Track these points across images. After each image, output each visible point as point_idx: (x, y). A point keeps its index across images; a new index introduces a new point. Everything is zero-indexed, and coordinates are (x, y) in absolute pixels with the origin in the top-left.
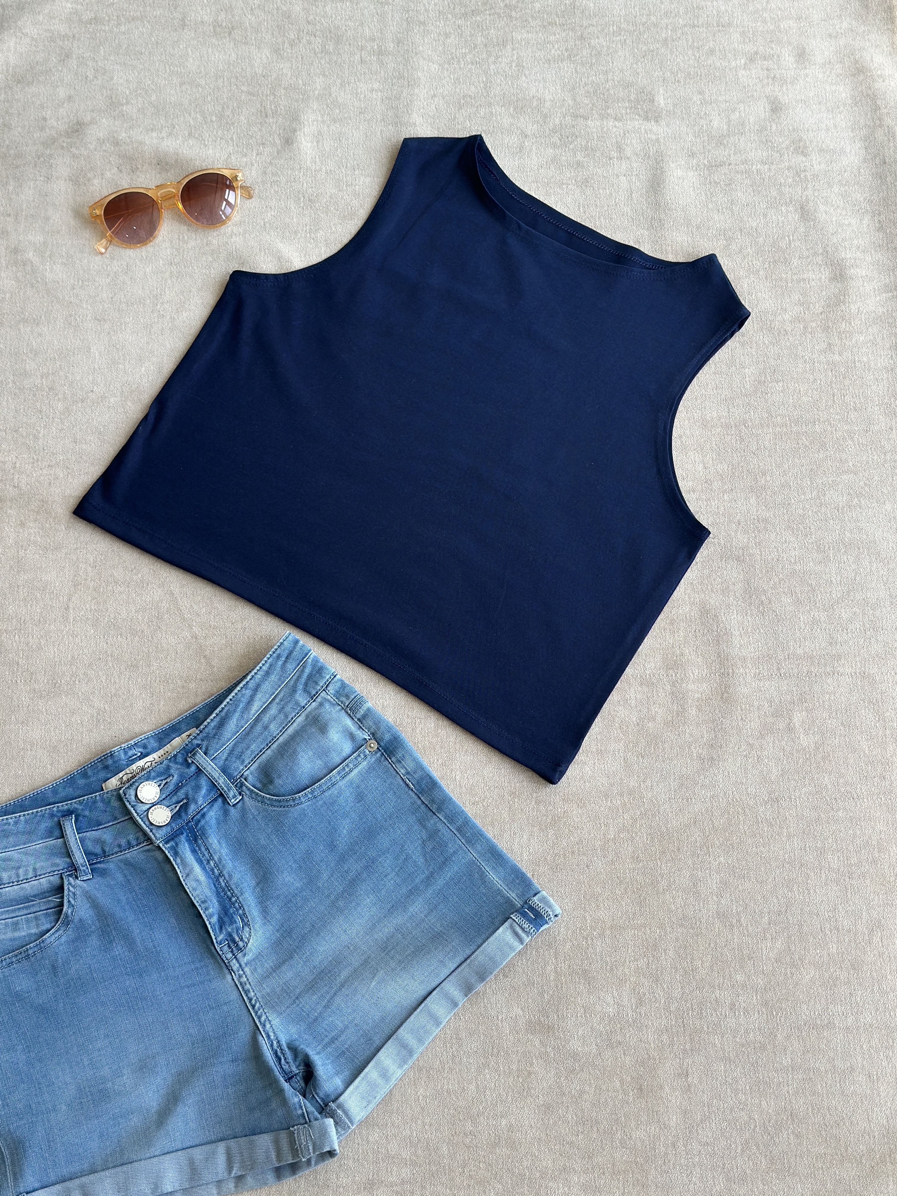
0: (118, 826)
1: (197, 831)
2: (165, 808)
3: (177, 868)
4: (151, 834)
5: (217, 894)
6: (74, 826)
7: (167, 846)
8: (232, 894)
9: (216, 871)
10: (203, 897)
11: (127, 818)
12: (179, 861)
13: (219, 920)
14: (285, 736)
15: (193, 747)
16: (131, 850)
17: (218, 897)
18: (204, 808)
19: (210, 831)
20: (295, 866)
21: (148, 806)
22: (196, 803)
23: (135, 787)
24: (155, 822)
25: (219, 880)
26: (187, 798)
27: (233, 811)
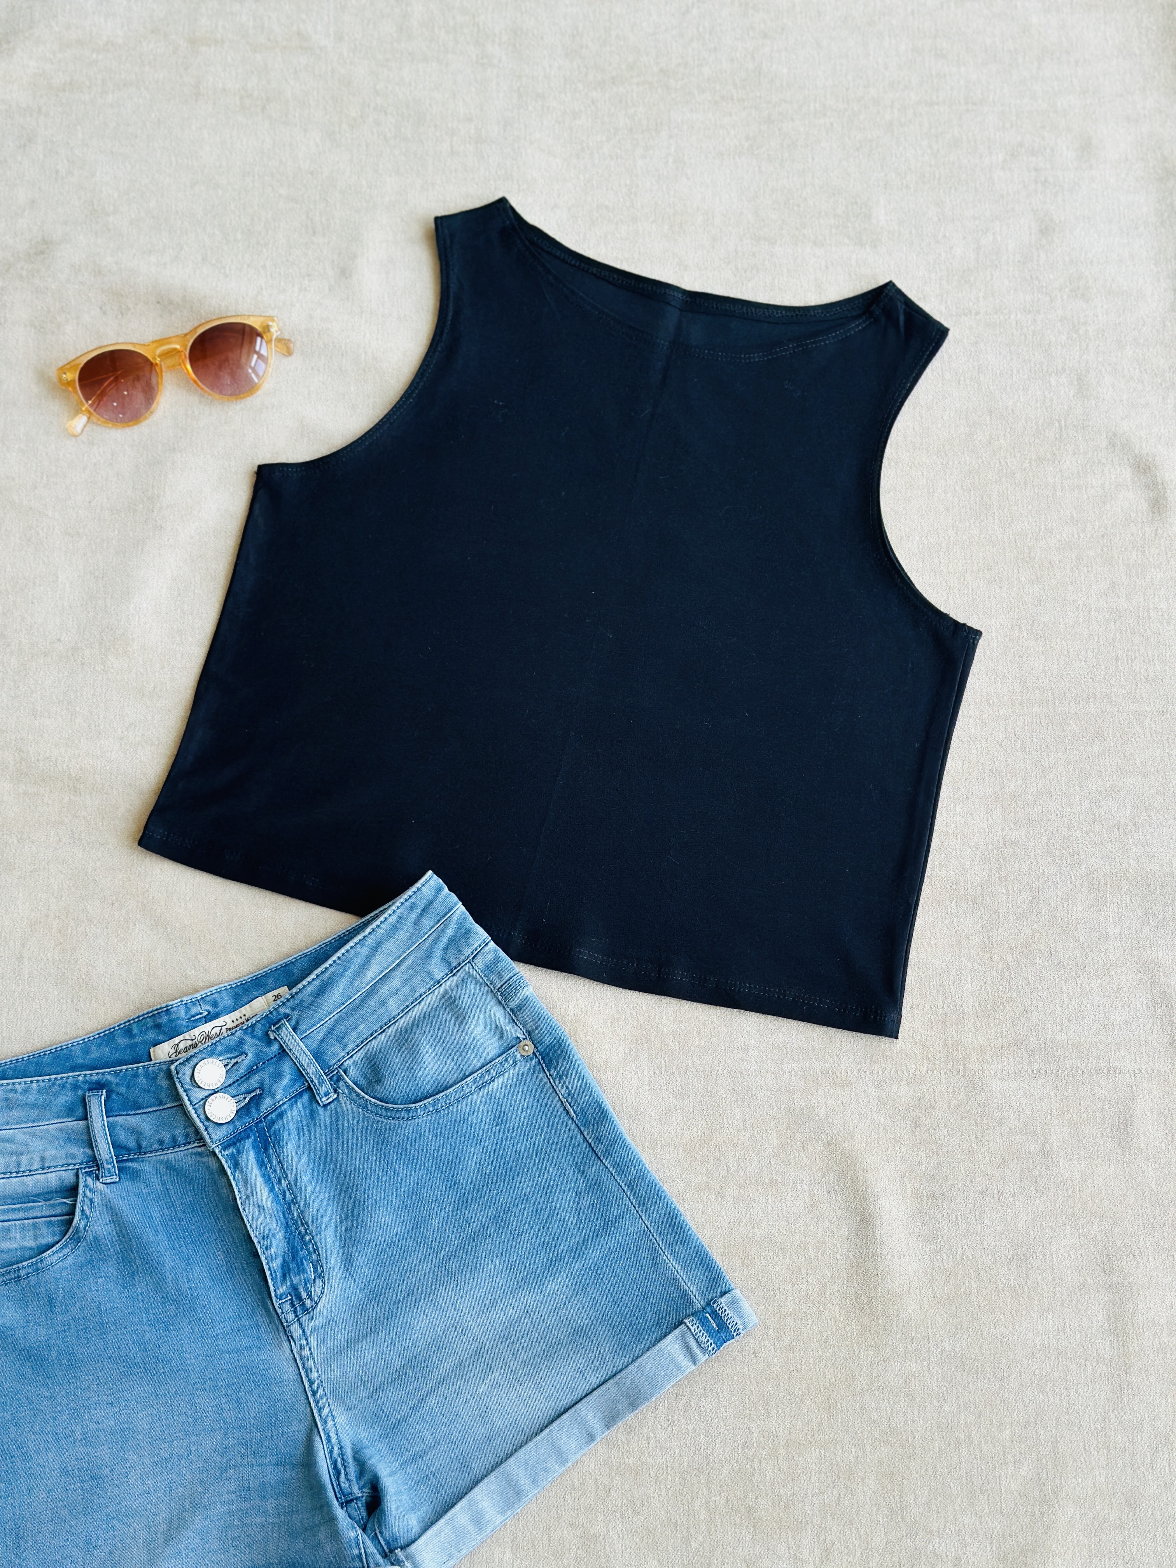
0: (163, 1113)
1: (270, 1137)
2: (230, 1098)
3: (234, 1186)
4: (205, 1133)
5: (285, 1228)
6: (103, 1106)
7: (225, 1153)
8: (306, 1230)
9: (288, 1194)
10: (265, 1231)
11: (176, 1104)
12: (238, 1175)
13: (283, 1266)
14: (407, 1018)
15: (279, 1017)
16: (176, 1150)
17: (287, 1232)
18: (283, 1104)
19: (287, 1138)
20: (397, 1202)
21: (207, 1094)
22: (273, 1097)
23: (192, 1063)
24: (214, 1117)
25: (290, 1208)
26: (261, 1087)
27: (322, 1113)
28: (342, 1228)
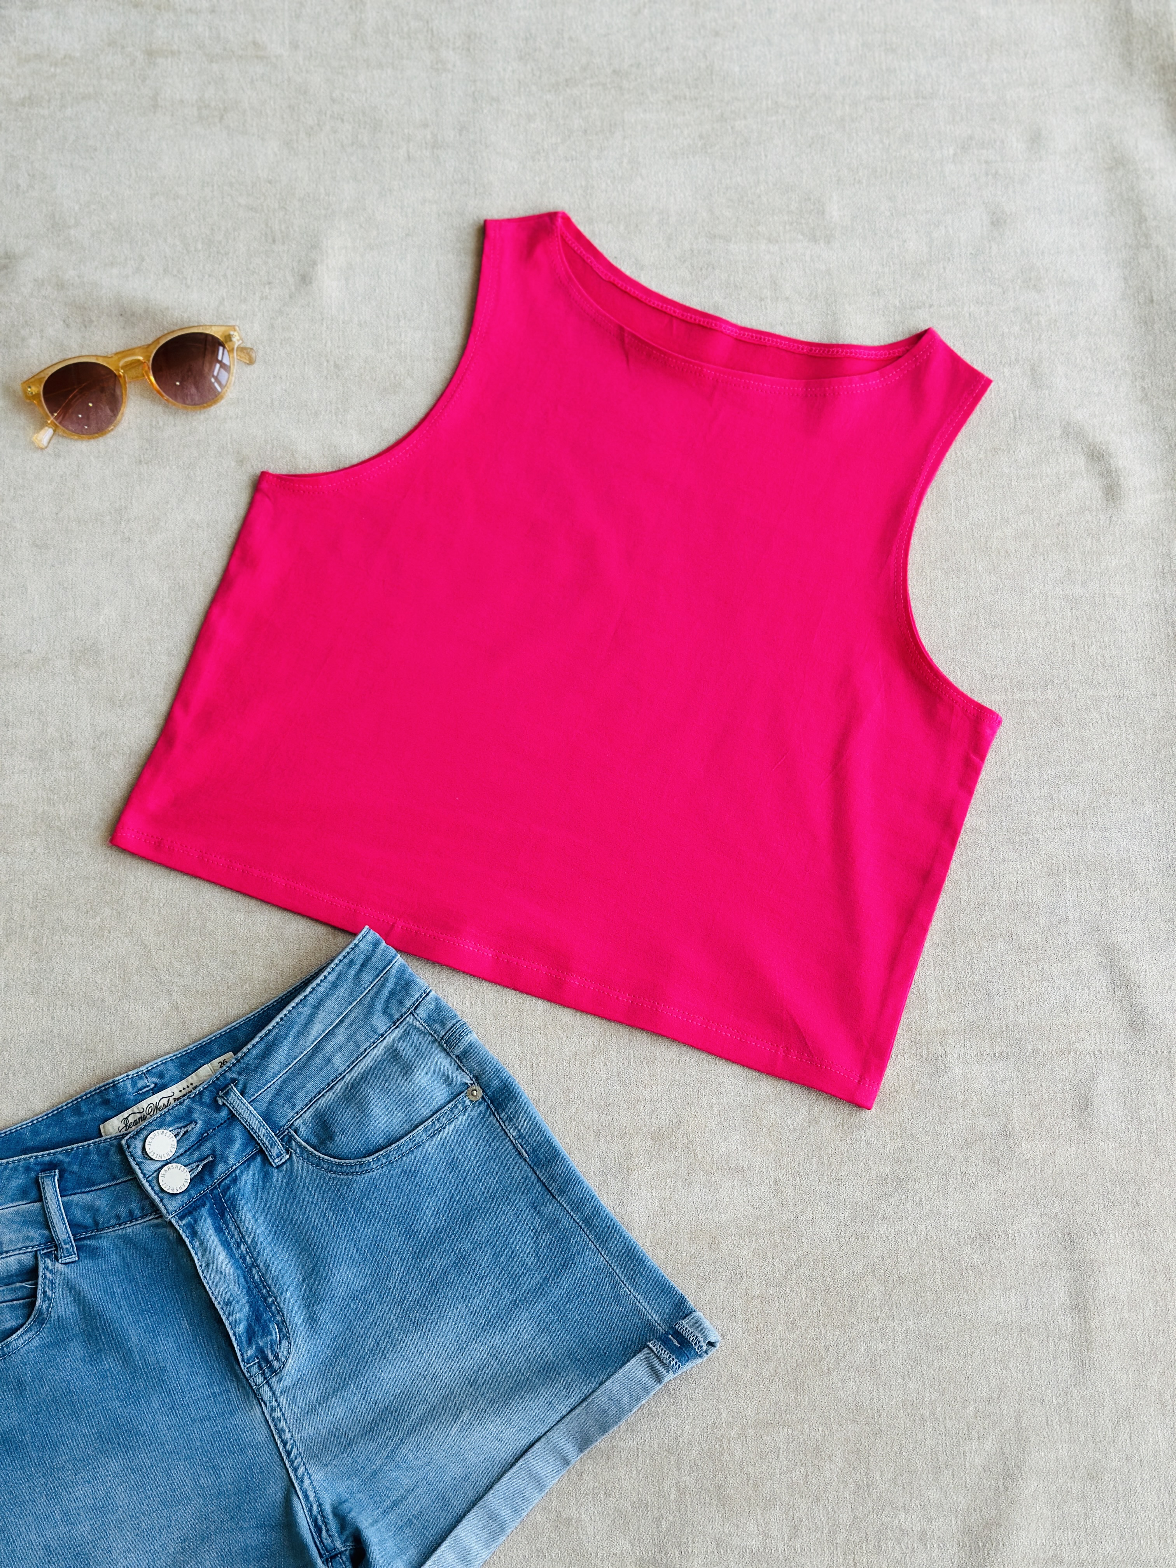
0: (117, 1188)
1: (226, 1202)
2: (183, 1167)
3: (193, 1254)
4: (161, 1205)
5: (247, 1291)
6: (57, 1186)
7: (181, 1223)
8: (268, 1292)
9: (248, 1258)
10: (227, 1297)
11: (130, 1178)
12: (197, 1244)
13: (247, 1330)
14: (354, 1074)
15: (226, 1083)
16: (133, 1224)
17: (249, 1295)
18: (236, 1169)
19: (242, 1203)
20: (358, 1257)
21: (159, 1165)
22: (226, 1162)
23: (142, 1136)
24: (168, 1188)
25: (251, 1272)
26: (213, 1153)
27: (276, 1174)
28: (304, 1287)
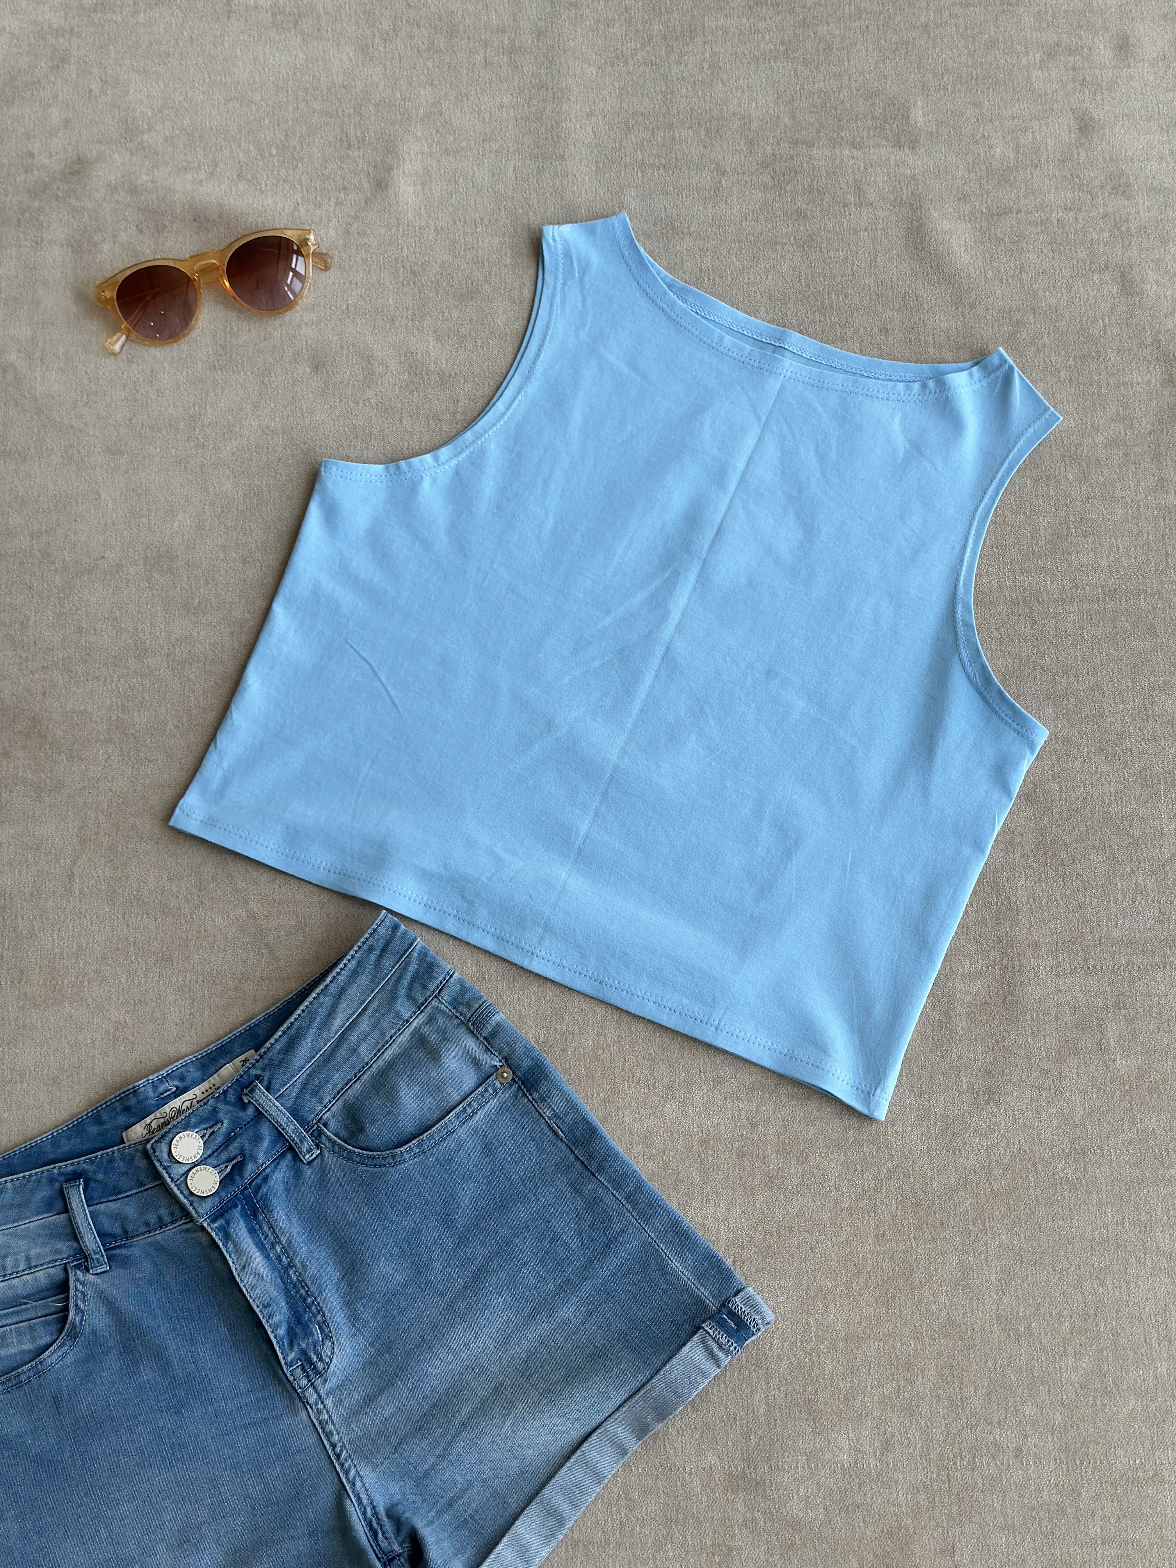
0: (144, 1195)
1: (257, 1202)
2: (212, 1169)
3: (228, 1258)
4: (191, 1208)
5: (285, 1292)
6: (82, 1195)
7: (214, 1225)
8: (307, 1292)
9: (284, 1259)
10: (265, 1299)
11: (156, 1184)
12: (230, 1246)
13: (288, 1332)
14: (381, 1062)
15: (250, 1080)
16: (163, 1230)
17: (287, 1297)
18: (266, 1168)
19: (275, 1202)
20: (396, 1250)
21: (186, 1168)
22: (255, 1162)
23: (167, 1139)
24: (197, 1190)
25: (288, 1272)
26: (242, 1154)
27: (307, 1171)
28: (343, 1285)
